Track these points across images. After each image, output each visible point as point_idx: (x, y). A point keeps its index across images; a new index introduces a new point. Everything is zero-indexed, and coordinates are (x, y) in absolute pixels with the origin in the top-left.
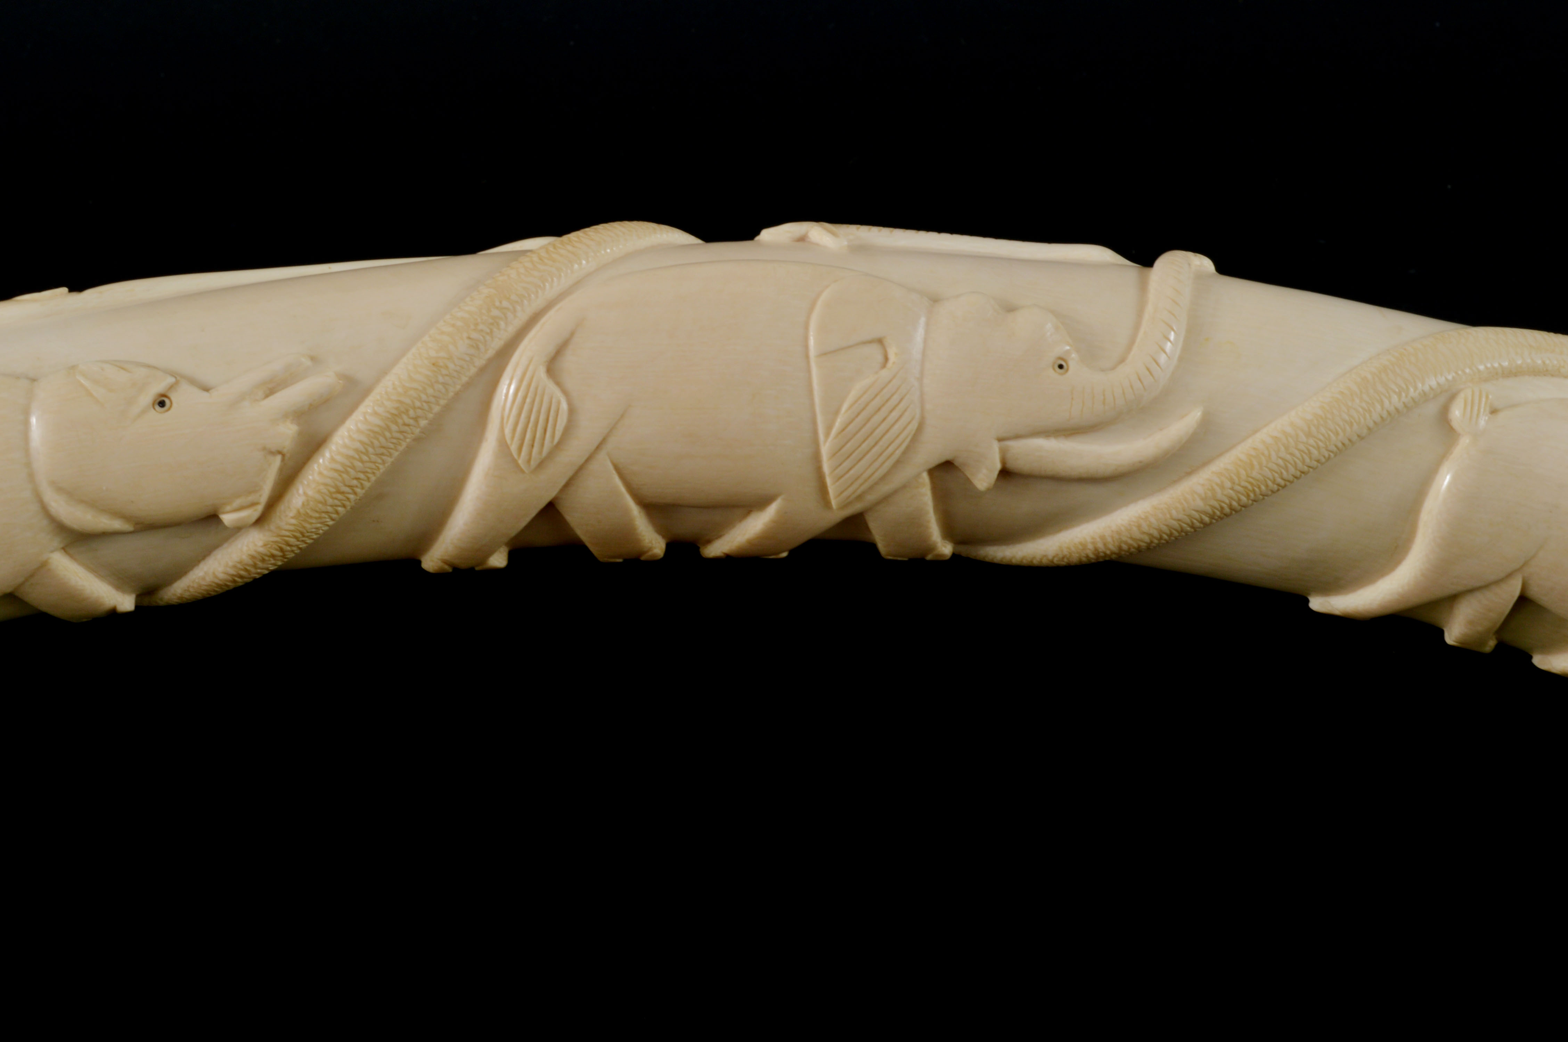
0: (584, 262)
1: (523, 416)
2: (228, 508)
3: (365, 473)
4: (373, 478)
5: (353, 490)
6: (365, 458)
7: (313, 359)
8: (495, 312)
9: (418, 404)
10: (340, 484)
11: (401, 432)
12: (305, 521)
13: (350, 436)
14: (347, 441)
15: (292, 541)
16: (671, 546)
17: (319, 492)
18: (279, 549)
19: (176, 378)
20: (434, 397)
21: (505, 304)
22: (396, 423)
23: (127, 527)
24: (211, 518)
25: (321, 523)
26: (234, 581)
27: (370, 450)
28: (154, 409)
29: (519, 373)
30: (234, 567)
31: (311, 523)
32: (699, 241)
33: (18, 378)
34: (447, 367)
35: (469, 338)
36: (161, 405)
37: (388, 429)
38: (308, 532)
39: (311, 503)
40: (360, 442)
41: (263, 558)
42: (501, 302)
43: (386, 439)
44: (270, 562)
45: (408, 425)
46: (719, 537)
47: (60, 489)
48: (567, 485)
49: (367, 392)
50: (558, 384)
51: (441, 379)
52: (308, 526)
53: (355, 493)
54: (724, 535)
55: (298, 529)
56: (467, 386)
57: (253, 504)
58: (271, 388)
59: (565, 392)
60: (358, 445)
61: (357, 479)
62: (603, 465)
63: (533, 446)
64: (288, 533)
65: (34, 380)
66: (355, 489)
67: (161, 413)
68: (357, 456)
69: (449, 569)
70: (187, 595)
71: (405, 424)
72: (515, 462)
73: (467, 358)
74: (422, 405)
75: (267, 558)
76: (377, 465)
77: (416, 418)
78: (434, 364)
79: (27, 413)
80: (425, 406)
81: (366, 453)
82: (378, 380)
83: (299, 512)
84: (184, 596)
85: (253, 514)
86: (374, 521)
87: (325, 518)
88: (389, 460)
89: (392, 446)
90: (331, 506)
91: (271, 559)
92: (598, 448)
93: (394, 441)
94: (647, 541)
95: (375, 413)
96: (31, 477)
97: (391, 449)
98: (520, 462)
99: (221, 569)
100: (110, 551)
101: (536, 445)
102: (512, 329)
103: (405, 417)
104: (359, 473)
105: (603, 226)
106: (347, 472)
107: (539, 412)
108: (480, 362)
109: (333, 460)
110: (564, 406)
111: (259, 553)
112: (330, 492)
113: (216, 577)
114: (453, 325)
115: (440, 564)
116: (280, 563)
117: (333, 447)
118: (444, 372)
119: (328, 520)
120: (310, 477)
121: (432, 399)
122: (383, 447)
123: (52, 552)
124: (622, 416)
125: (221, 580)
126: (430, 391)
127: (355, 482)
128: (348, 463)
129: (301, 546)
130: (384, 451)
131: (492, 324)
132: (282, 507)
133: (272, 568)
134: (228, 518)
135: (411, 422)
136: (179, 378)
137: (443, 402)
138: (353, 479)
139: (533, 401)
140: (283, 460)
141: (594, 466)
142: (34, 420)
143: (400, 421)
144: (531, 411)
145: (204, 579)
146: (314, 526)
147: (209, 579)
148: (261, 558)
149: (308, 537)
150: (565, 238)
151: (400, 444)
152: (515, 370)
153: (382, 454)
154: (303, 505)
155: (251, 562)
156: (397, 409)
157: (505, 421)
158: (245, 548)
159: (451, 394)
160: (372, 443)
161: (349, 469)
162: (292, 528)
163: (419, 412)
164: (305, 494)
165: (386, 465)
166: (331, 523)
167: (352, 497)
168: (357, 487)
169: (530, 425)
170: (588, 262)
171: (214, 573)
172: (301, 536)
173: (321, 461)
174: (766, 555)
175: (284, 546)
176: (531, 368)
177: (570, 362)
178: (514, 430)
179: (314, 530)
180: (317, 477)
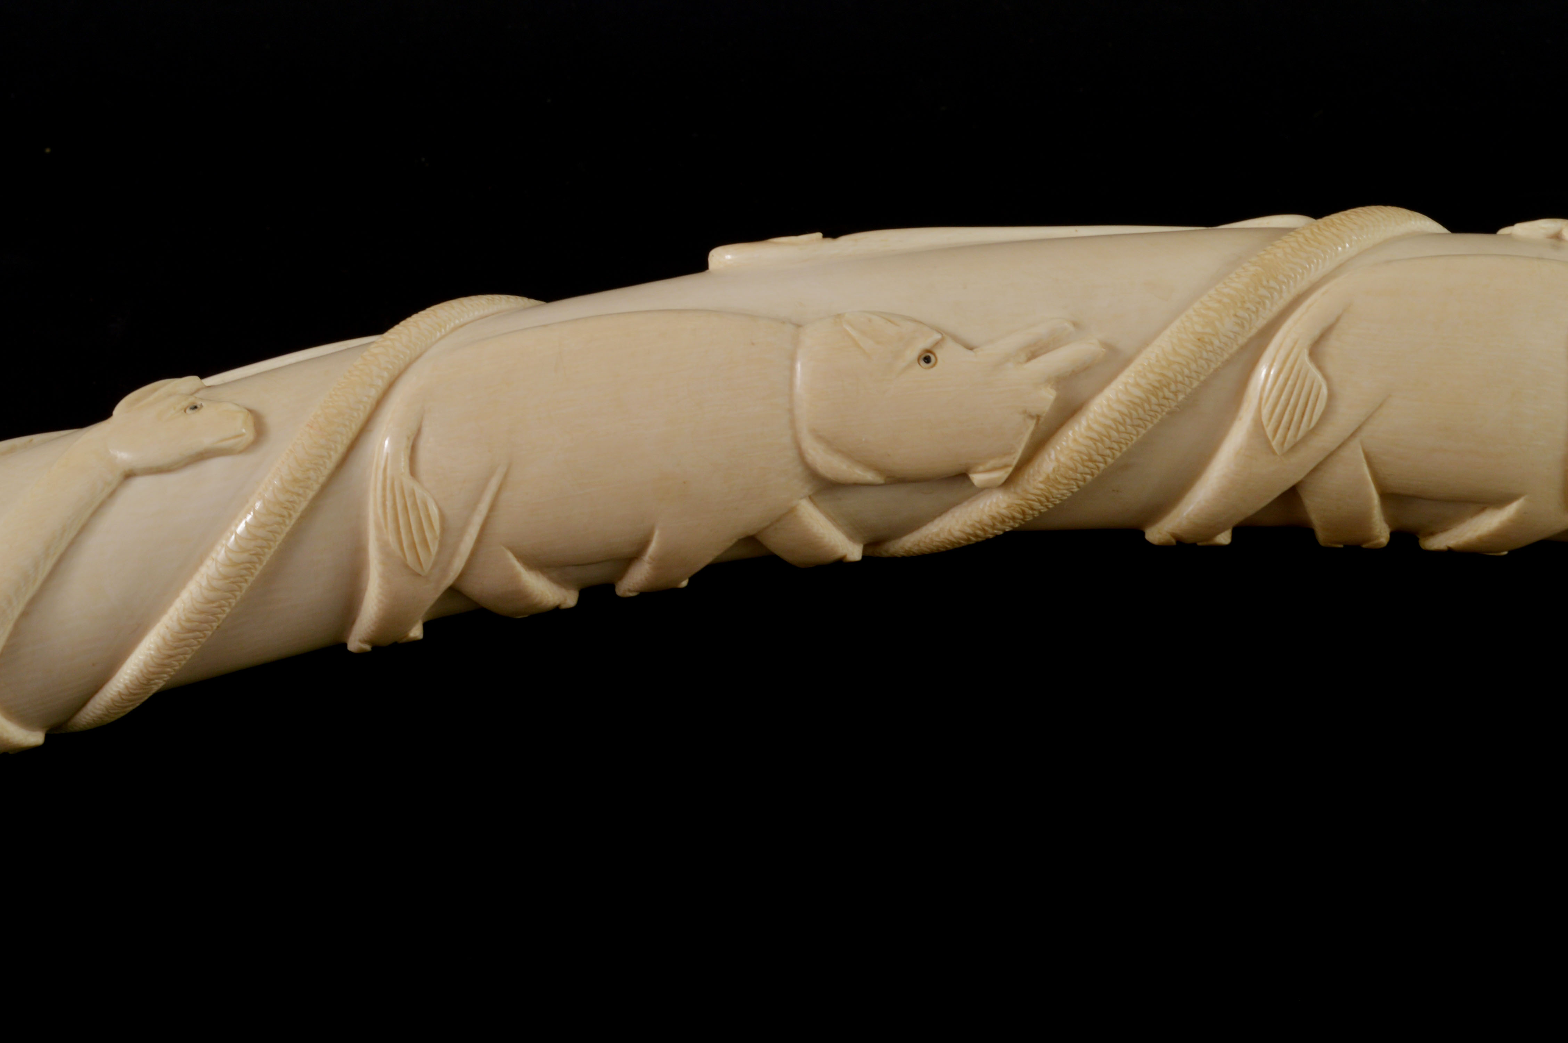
0: (1347, 245)
1: (1283, 398)
2: (981, 468)
3: (1118, 443)
4: (1125, 449)
5: (1104, 459)
6: (1122, 428)
7: (1075, 324)
8: (1262, 291)
9: (1180, 378)
10: (1093, 453)
11: (1159, 405)
12: (1053, 486)
13: (1109, 406)
14: (1105, 410)
15: (1037, 505)
16: (1396, 535)
17: (1072, 459)
18: (1021, 511)
19: (942, 334)
20: (1196, 372)
21: (1273, 283)
22: (1156, 396)
23: (879, 480)
24: (961, 477)
25: (1067, 490)
26: (969, 540)
27: (1128, 420)
28: (919, 364)
29: (1282, 353)
30: (973, 526)
31: (1058, 489)
32: (1444, 230)
33: (784, 323)
34: (1212, 343)
35: (1236, 316)
36: (926, 361)
37: (1149, 401)
38: (1053, 498)
39: (1062, 469)
40: (1119, 412)
41: (1003, 519)
42: (1268, 282)
43: (1145, 411)
44: (1009, 524)
45: (1167, 399)
46: (1445, 530)
47: (819, 437)
48: (1315, 470)
49: (1128, 362)
50: (1320, 368)
51: (1205, 355)
52: (1055, 491)
53: (1106, 462)
54: (1451, 529)
55: (1044, 495)
56: (1228, 363)
57: (1006, 466)
58: (1033, 353)
59: (1326, 377)
60: (1117, 416)
61: (1111, 448)
62: (1355, 454)
63: (1289, 429)
64: (1033, 497)
65: (799, 326)
66: (1106, 458)
67: (926, 368)
68: (1114, 426)
69: (1174, 541)
70: (915, 550)
71: (1165, 398)
72: (1268, 442)
73: (1232, 335)
74: (1184, 380)
75: (1007, 520)
76: (1132, 436)
77: (1176, 392)
78: (1199, 340)
79: (793, 359)
80: (1187, 381)
81: (1124, 424)
82: (1139, 351)
83: (1048, 477)
84: (912, 550)
85: (1001, 475)
86: (1114, 491)
87: (1073, 485)
88: (1143, 431)
89: (1149, 418)
90: (1081, 474)
91: (1011, 521)
92: (1353, 435)
93: (1152, 413)
94: (1378, 530)
95: (1137, 385)
96: (793, 423)
97: (1148, 421)
98: (1274, 444)
99: (958, 527)
100: (853, 502)
101: (1293, 428)
102: (1276, 309)
103: (1166, 390)
104: (1113, 443)
105: (1362, 210)
106: (1102, 441)
107: (1299, 395)
108: (1242, 340)
109: (1089, 428)
110: (1324, 391)
111: (1001, 514)
112: (1083, 460)
113: (951, 534)
114: (1220, 302)
115: (1169, 537)
116: (1017, 525)
117: (1091, 415)
118: (1209, 348)
119: (1075, 487)
120: (1064, 443)
121: (1194, 375)
122: (1140, 419)
123: (801, 498)
124: (1381, 406)
125: (955, 538)
126: (1193, 366)
127: (1108, 452)
128: (1104, 432)
129: (1042, 511)
130: (1140, 422)
131: (1259, 303)
132: (1031, 470)
133: (1008, 529)
134: (977, 478)
135: (1171, 395)
136: (946, 335)
137: (1202, 378)
138: (1107, 448)
139: (1294, 385)
140: (1037, 424)
141: (1346, 453)
142: (799, 366)
143: (1161, 394)
144: (1291, 393)
145: (938, 535)
146: (1061, 492)
147: (944, 536)
148: (1001, 520)
149: (1051, 502)
150: (1327, 219)
151: (1156, 417)
152: (1278, 351)
153: (1139, 426)
154: (1054, 470)
155: (990, 523)
156: (1159, 381)
157: (1264, 401)
158: (987, 509)
159: (1211, 370)
160: (1131, 414)
161: (1105, 439)
162: (1039, 492)
163: (1180, 386)
164: (1057, 460)
165: (1140, 436)
166: (1076, 490)
167: (1102, 466)
168: (1109, 456)
169: (1289, 408)
170: (1351, 246)
171: (949, 531)
172: (1046, 501)
173: (1077, 428)
174: (1491, 552)
175: (1027, 510)
176: (1296, 350)
177: (1333, 347)
178: (1272, 412)
179: (1059, 496)
180: (1071, 444)
